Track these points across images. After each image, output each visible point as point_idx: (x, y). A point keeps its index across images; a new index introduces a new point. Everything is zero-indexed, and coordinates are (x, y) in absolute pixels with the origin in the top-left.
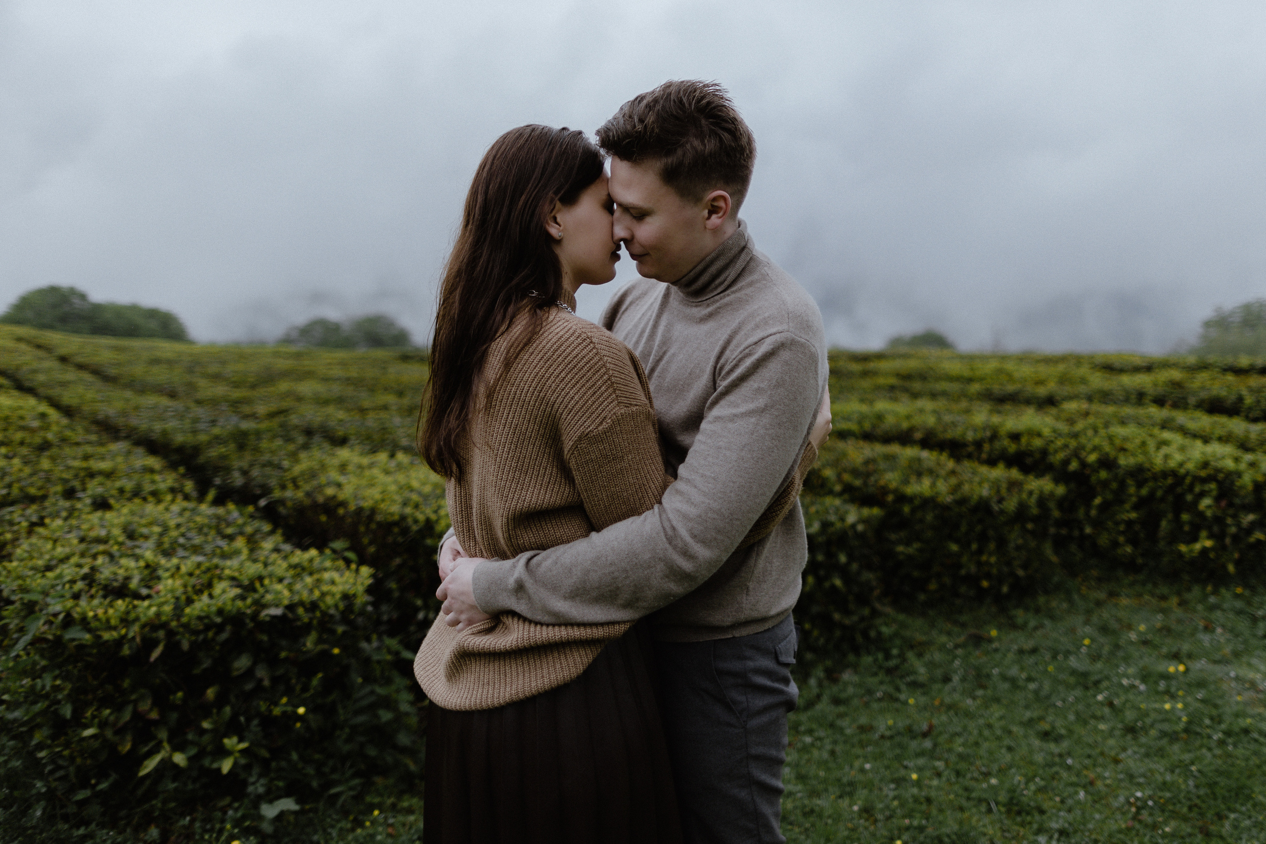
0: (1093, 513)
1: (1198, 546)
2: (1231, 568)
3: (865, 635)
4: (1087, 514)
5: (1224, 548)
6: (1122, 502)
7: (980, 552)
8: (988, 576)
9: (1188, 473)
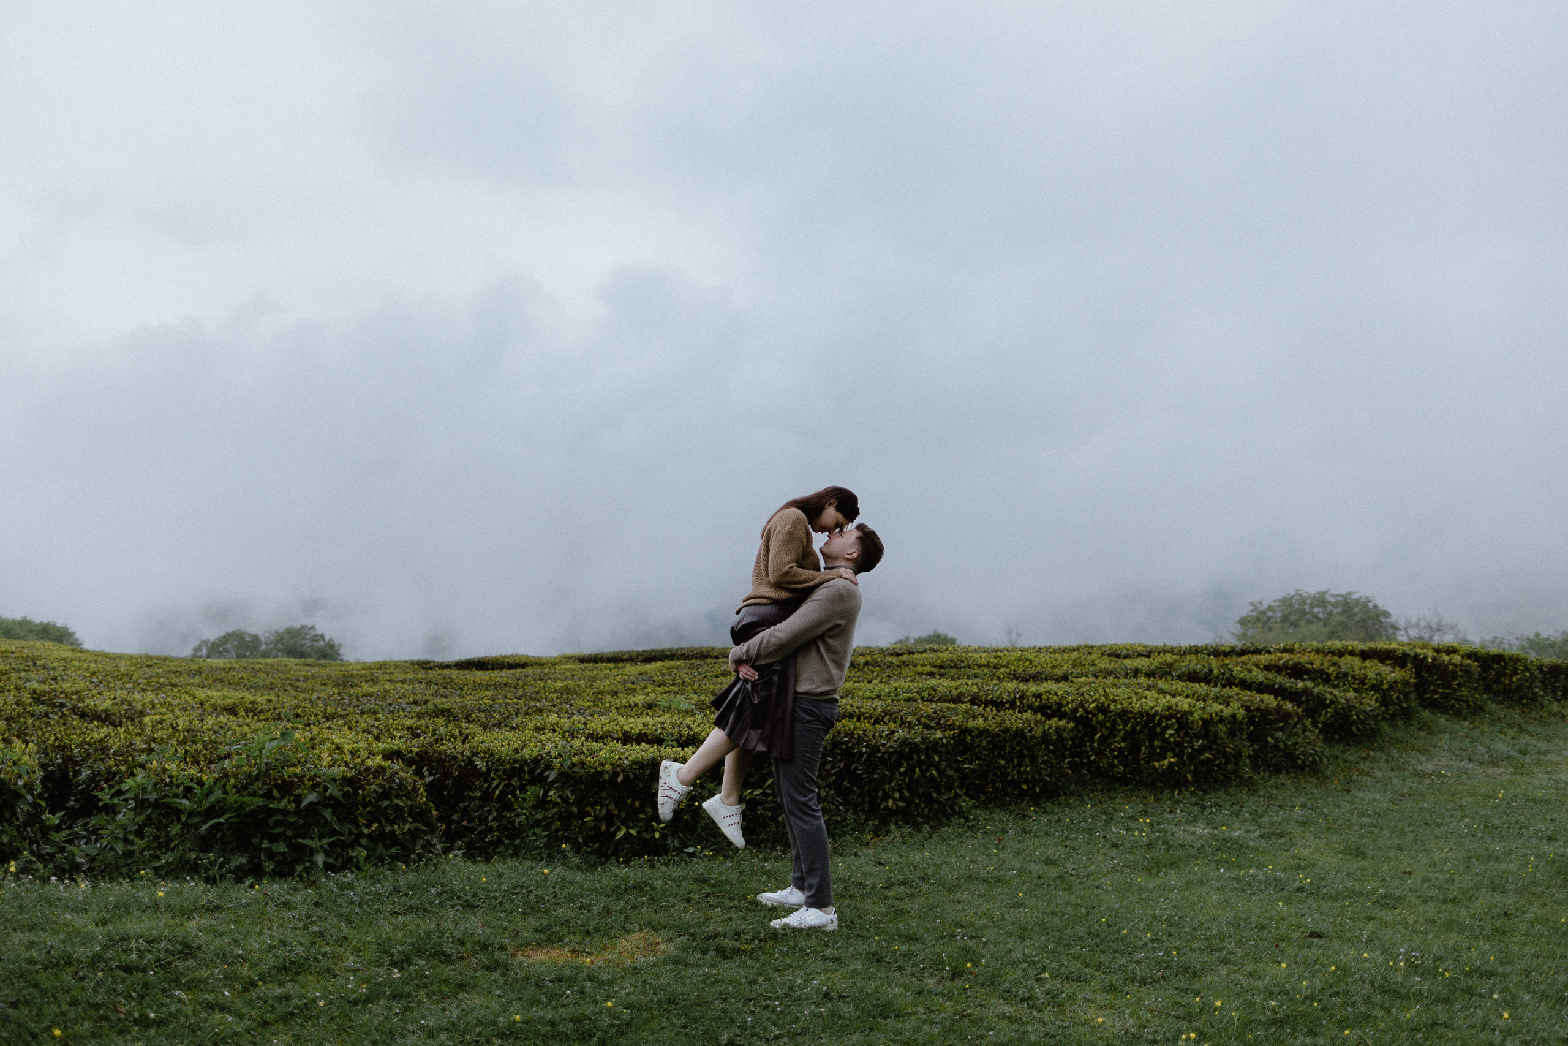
0: (1096, 745)
1: (1166, 762)
2: (1189, 777)
3: (952, 807)
4: (1091, 746)
5: (1183, 763)
6: (1115, 736)
7: (1020, 765)
8: (1026, 781)
9: (1156, 714)
